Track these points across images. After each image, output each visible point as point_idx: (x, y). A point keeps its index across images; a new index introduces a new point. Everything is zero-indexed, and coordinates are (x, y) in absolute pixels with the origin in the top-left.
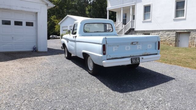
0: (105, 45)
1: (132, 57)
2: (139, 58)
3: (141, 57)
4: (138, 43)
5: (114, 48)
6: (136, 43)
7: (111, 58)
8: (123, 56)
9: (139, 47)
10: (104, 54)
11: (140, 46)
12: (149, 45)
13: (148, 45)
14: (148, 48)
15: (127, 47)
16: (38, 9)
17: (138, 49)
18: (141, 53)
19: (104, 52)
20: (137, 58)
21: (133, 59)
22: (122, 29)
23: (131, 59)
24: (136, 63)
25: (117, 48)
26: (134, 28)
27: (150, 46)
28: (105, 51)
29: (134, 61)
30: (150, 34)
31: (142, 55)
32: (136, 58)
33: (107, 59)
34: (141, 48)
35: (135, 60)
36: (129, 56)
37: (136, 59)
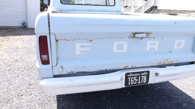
0: (46, 37)
2: (148, 72)
3: (152, 71)
4: (150, 36)
5: (78, 46)
6: (145, 35)
8: (103, 68)
9: (151, 45)
10: (45, 62)
11: (154, 44)
13: (177, 42)
14: (176, 47)
15: (118, 45)
17: (148, 49)
19: (45, 57)
20: (143, 74)
21: (131, 75)
22: (142, 7)
24: (137, 83)
25: (88, 46)
26: (158, 6)
27: (179, 44)
28: (47, 53)
29: (133, 82)
30: (178, 14)
31: (156, 64)
32: (140, 73)
33: (55, 76)
34: (156, 48)
35: (138, 78)
37: (141, 76)
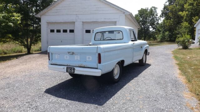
1: (68, 66)
2: (74, 68)
3: (76, 68)
4: (74, 54)
5: (56, 55)
6: (72, 53)
7: (52, 64)
9: (77, 57)
11: (78, 57)
12: (89, 56)
13: (87, 57)
14: (87, 59)
16: (117, 19)
17: (76, 59)
18: (77, 64)
23: (67, 67)
24: (70, 72)
25: (58, 56)
27: (89, 58)
31: (78, 66)
32: (71, 68)
33: (51, 64)
34: (79, 59)
35: (70, 70)
36: (66, 65)
